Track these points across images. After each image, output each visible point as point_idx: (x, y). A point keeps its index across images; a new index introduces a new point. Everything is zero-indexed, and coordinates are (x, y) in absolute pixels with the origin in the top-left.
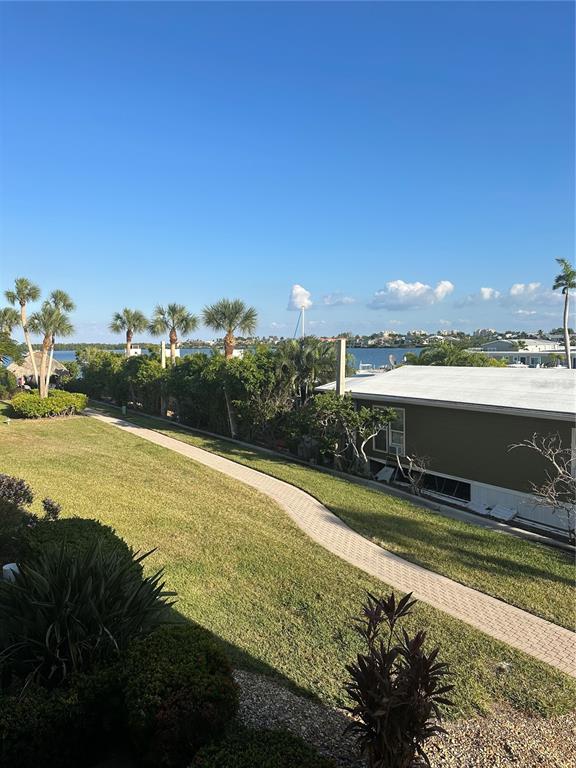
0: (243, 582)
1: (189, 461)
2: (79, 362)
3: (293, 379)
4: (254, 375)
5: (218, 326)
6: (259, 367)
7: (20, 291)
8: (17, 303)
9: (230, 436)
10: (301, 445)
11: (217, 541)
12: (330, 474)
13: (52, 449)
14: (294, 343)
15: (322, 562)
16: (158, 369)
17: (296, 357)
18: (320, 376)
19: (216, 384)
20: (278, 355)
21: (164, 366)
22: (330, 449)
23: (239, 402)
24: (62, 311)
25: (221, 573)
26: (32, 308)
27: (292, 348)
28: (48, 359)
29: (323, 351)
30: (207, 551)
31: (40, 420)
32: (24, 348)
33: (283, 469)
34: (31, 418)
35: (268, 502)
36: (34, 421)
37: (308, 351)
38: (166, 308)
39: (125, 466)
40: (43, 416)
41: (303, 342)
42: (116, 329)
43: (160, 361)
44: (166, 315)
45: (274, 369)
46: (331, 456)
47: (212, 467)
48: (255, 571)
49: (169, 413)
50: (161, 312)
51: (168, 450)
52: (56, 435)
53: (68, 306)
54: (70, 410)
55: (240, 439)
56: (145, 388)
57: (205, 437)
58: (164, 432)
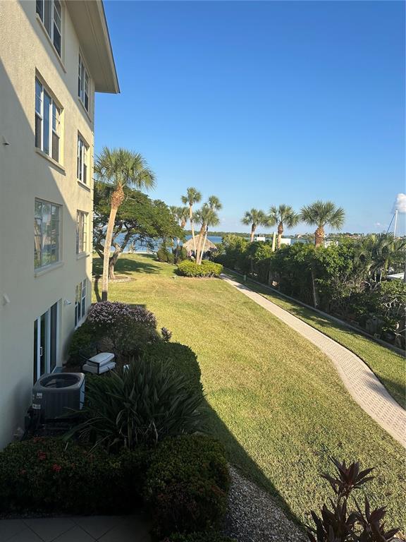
0: (282, 416)
1: (274, 319)
2: (223, 244)
3: (369, 267)
4: (335, 261)
5: (312, 221)
6: (340, 255)
7: (190, 196)
8: (188, 203)
9: (313, 305)
10: (369, 321)
11: (274, 381)
12: (389, 348)
13: (193, 297)
14: (373, 237)
15: (354, 418)
16: (269, 251)
17: (373, 249)
18: (395, 267)
19: (305, 265)
20: (358, 247)
21: (273, 250)
22: (392, 327)
23: (321, 281)
24: (214, 210)
25: (267, 405)
26: (196, 207)
27: (371, 241)
28: (203, 240)
29: (398, 246)
30: (263, 386)
31: (194, 278)
32: (190, 232)
33: (348, 337)
34: (188, 276)
35: (325, 360)
36: (190, 278)
37: (385, 245)
38: (277, 208)
39: (231, 315)
40: (196, 276)
41: (383, 237)
42: (246, 222)
43: (271, 246)
44: (278, 213)
45: (353, 257)
46: (392, 333)
47: (291, 326)
48: (295, 410)
49: (274, 283)
50: (274, 211)
51: (263, 308)
52: (198, 289)
53: (218, 207)
54: (212, 274)
55: (321, 310)
56: (259, 264)
57: (294, 303)
58: (265, 296)
